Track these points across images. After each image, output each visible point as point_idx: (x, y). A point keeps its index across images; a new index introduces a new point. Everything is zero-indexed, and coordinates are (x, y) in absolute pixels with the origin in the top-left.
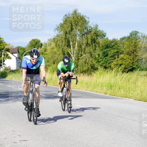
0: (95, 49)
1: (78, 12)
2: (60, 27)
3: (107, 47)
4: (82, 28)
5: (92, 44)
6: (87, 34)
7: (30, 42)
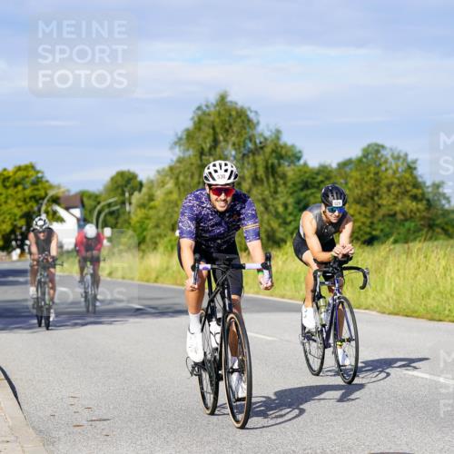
0: (276, 192)
1: (229, 99)
2: (184, 137)
3: (306, 185)
4: (242, 139)
5: (268, 179)
6: (254, 152)
7: (112, 179)
